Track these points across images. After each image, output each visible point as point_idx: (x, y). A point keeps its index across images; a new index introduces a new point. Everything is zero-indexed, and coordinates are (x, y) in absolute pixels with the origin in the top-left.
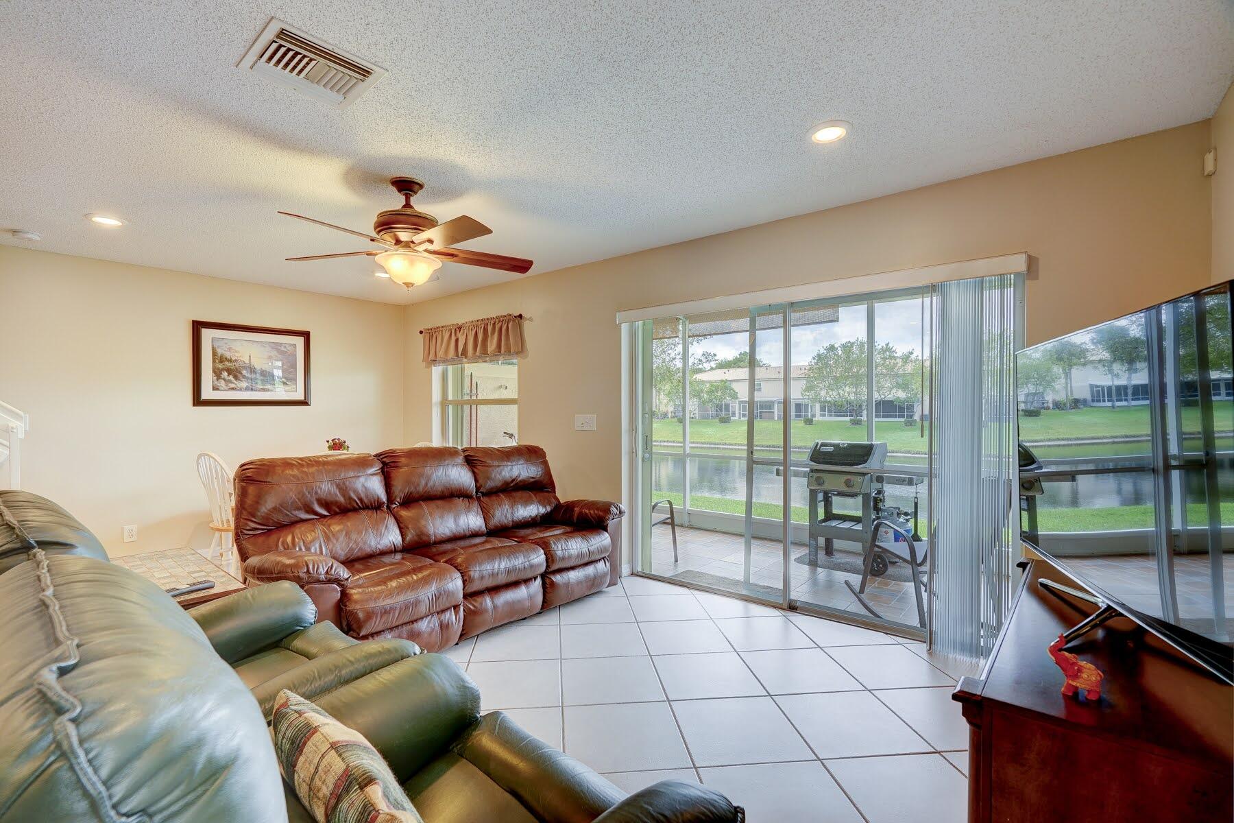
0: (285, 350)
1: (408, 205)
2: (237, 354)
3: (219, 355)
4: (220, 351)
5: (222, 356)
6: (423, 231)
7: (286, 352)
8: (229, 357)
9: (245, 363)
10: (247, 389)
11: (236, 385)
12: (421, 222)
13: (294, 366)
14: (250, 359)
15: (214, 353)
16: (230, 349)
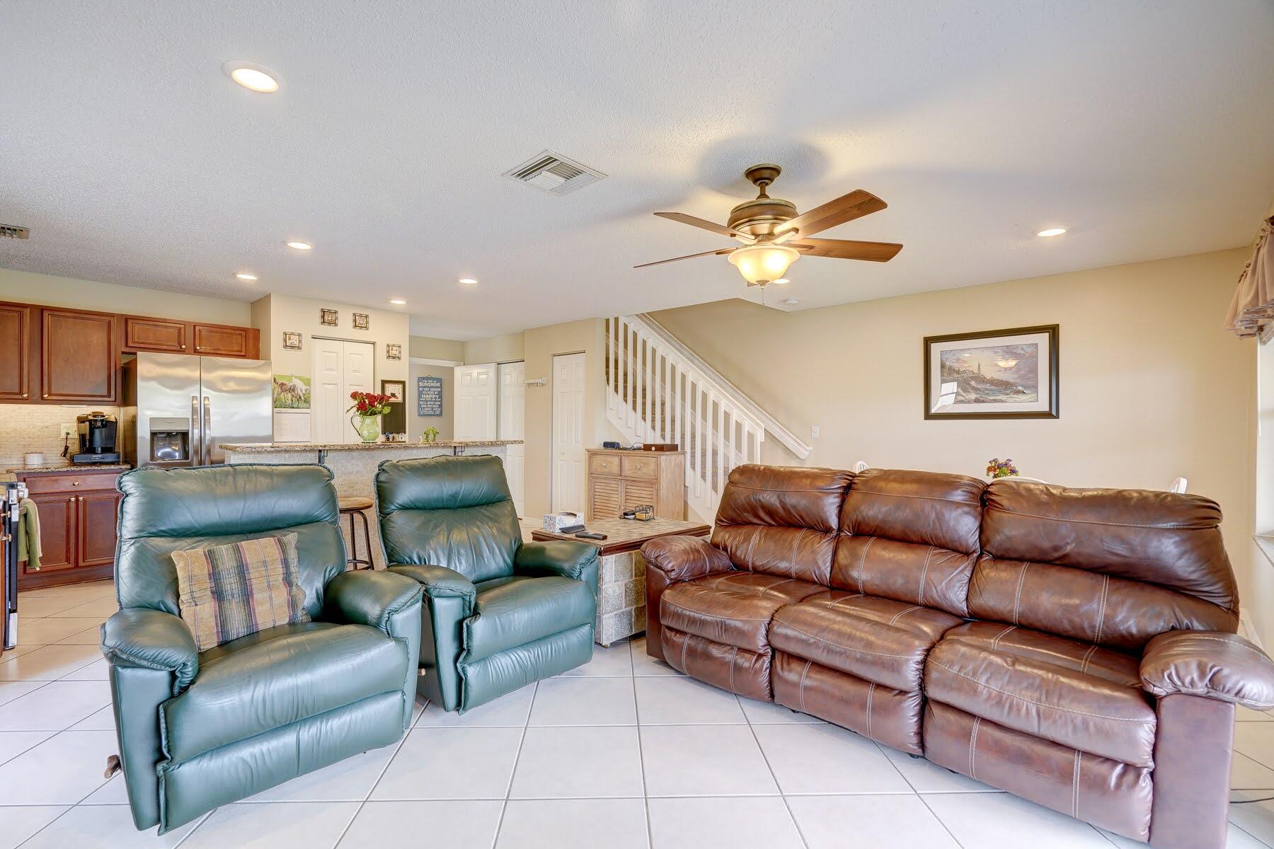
0: (1023, 352)
1: (763, 195)
2: (966, 365)
3: (947, 367)
4: (948, 364)
5: (950, 368)
6: (785, 220)
7: (1024, 355)
8: (957, 369)
9: (973, 373)
10: (977, 401)
11: (964, 396)
12: (781, 211)
13: (1034, 370)
14: (979, 368)
15: (943, 366)
16: (958, 360)
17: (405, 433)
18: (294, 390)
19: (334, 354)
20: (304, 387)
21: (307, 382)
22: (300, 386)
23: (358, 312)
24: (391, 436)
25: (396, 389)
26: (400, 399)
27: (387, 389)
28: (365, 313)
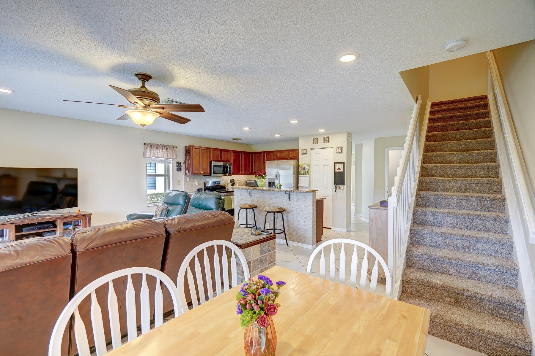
1: (143, 86)
17: (344, 185)
18: (304, 169)
19: (318, 154)
20: (307, 167)
21: (309, 165)
22: (306, 167)
23: (325, 136)
24: (338, 186)
25: (341, 166)
26: (342, 170)
27: (336, 166)
28: (327, 136)
